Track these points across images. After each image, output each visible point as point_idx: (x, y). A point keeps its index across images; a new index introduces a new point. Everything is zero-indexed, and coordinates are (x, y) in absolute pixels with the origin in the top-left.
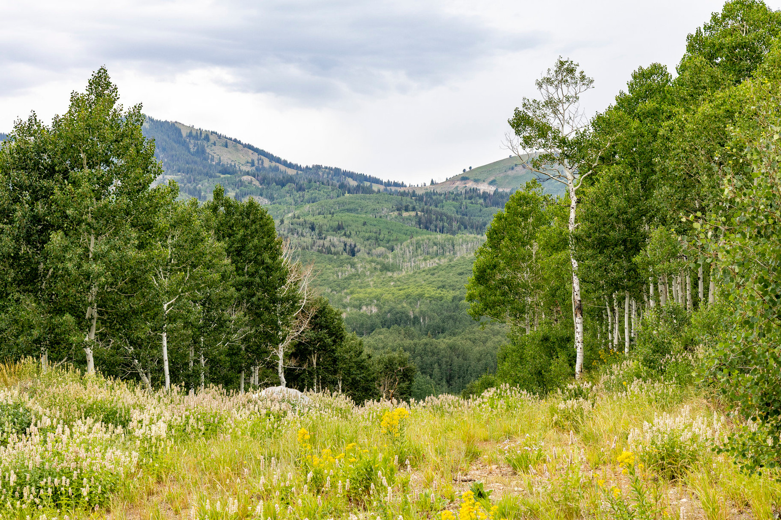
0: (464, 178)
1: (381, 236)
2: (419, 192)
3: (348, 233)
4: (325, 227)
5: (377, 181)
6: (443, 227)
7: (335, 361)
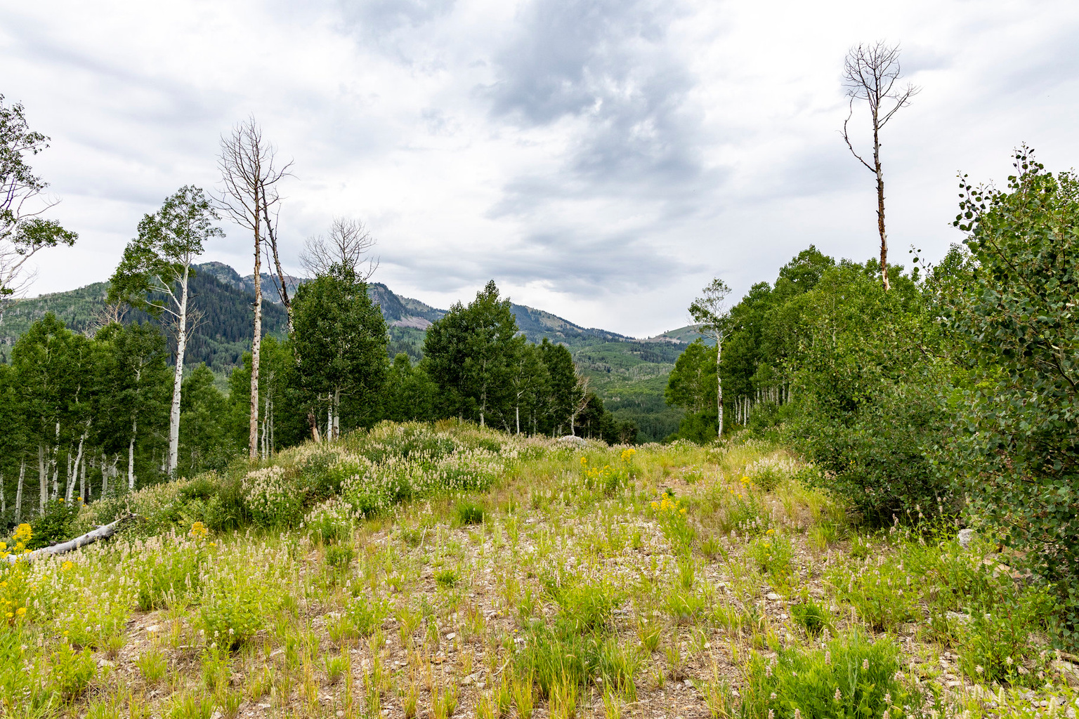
0: (665, 336)
1: (623, 363)
2: (642, 342)
3: (607, 361)
4: (595, 358)
5: (622, 336)
6: (654, 360)
7: (599, 423)
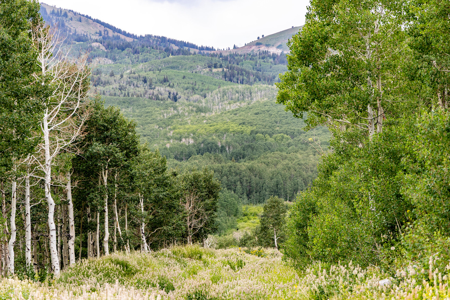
0: (258, 43)
1: (197, 87)
2: (224, 54)
3: (171, 84)
4: (154, 80)
5: (194, 46)
6: (243, 80)
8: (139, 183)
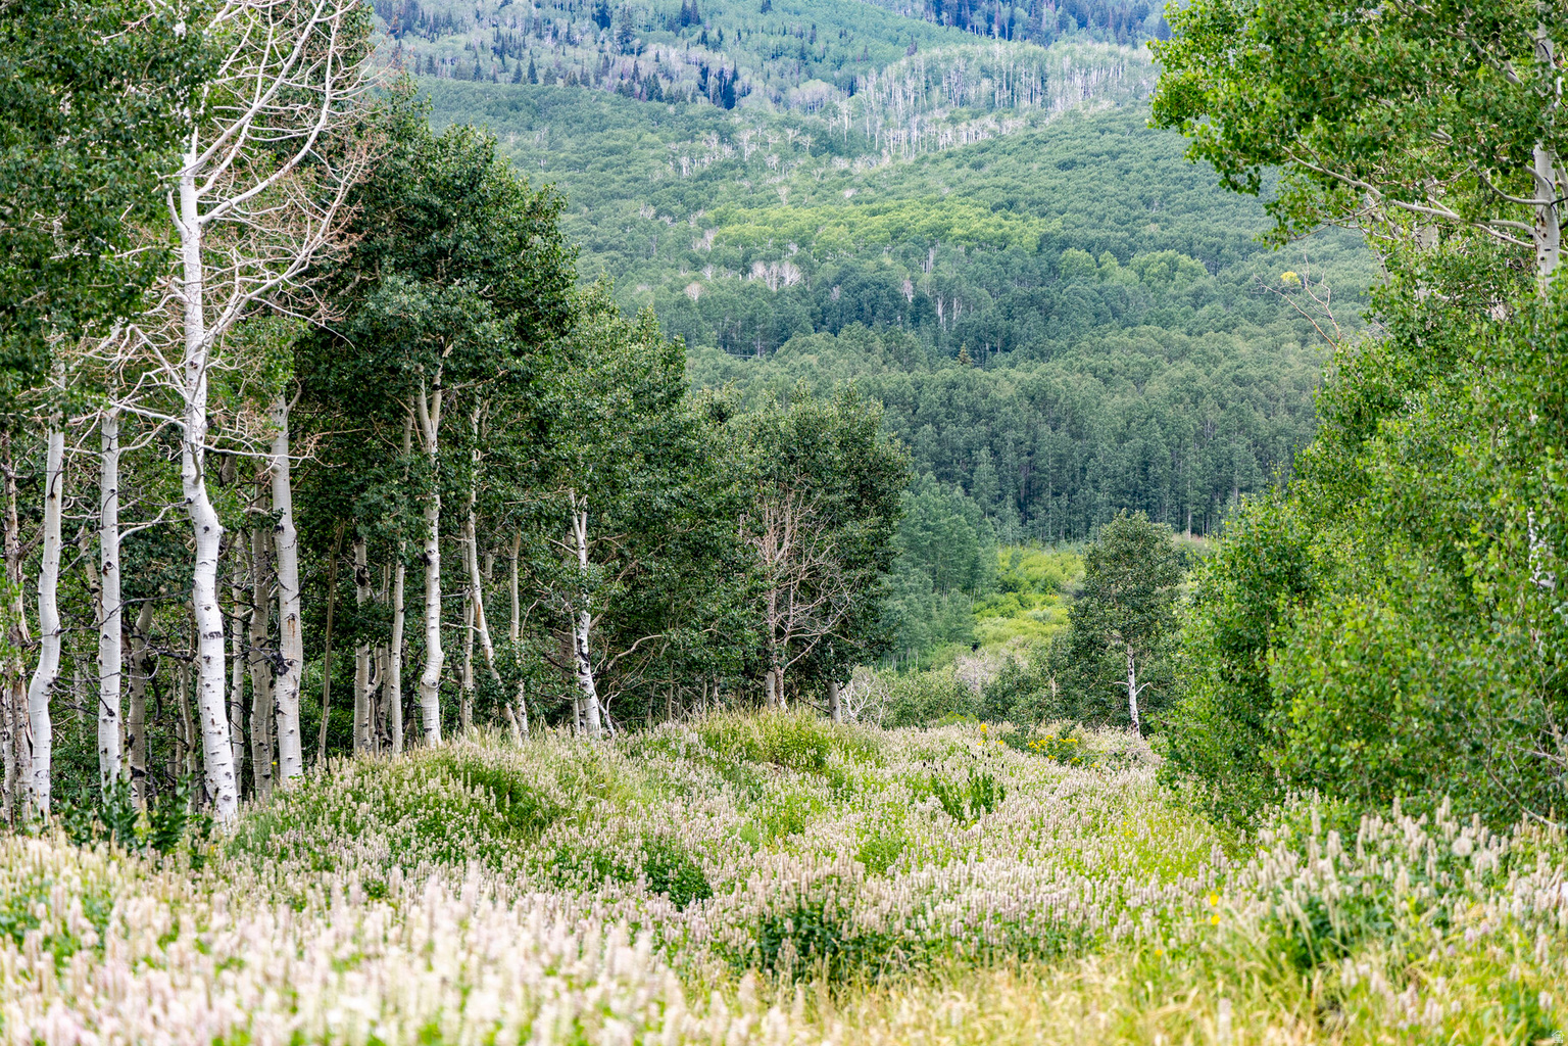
1: (818, 48)
3: (713, 35)
4: (641, 18)
6: (1012, 22)
8: (572, 446)
